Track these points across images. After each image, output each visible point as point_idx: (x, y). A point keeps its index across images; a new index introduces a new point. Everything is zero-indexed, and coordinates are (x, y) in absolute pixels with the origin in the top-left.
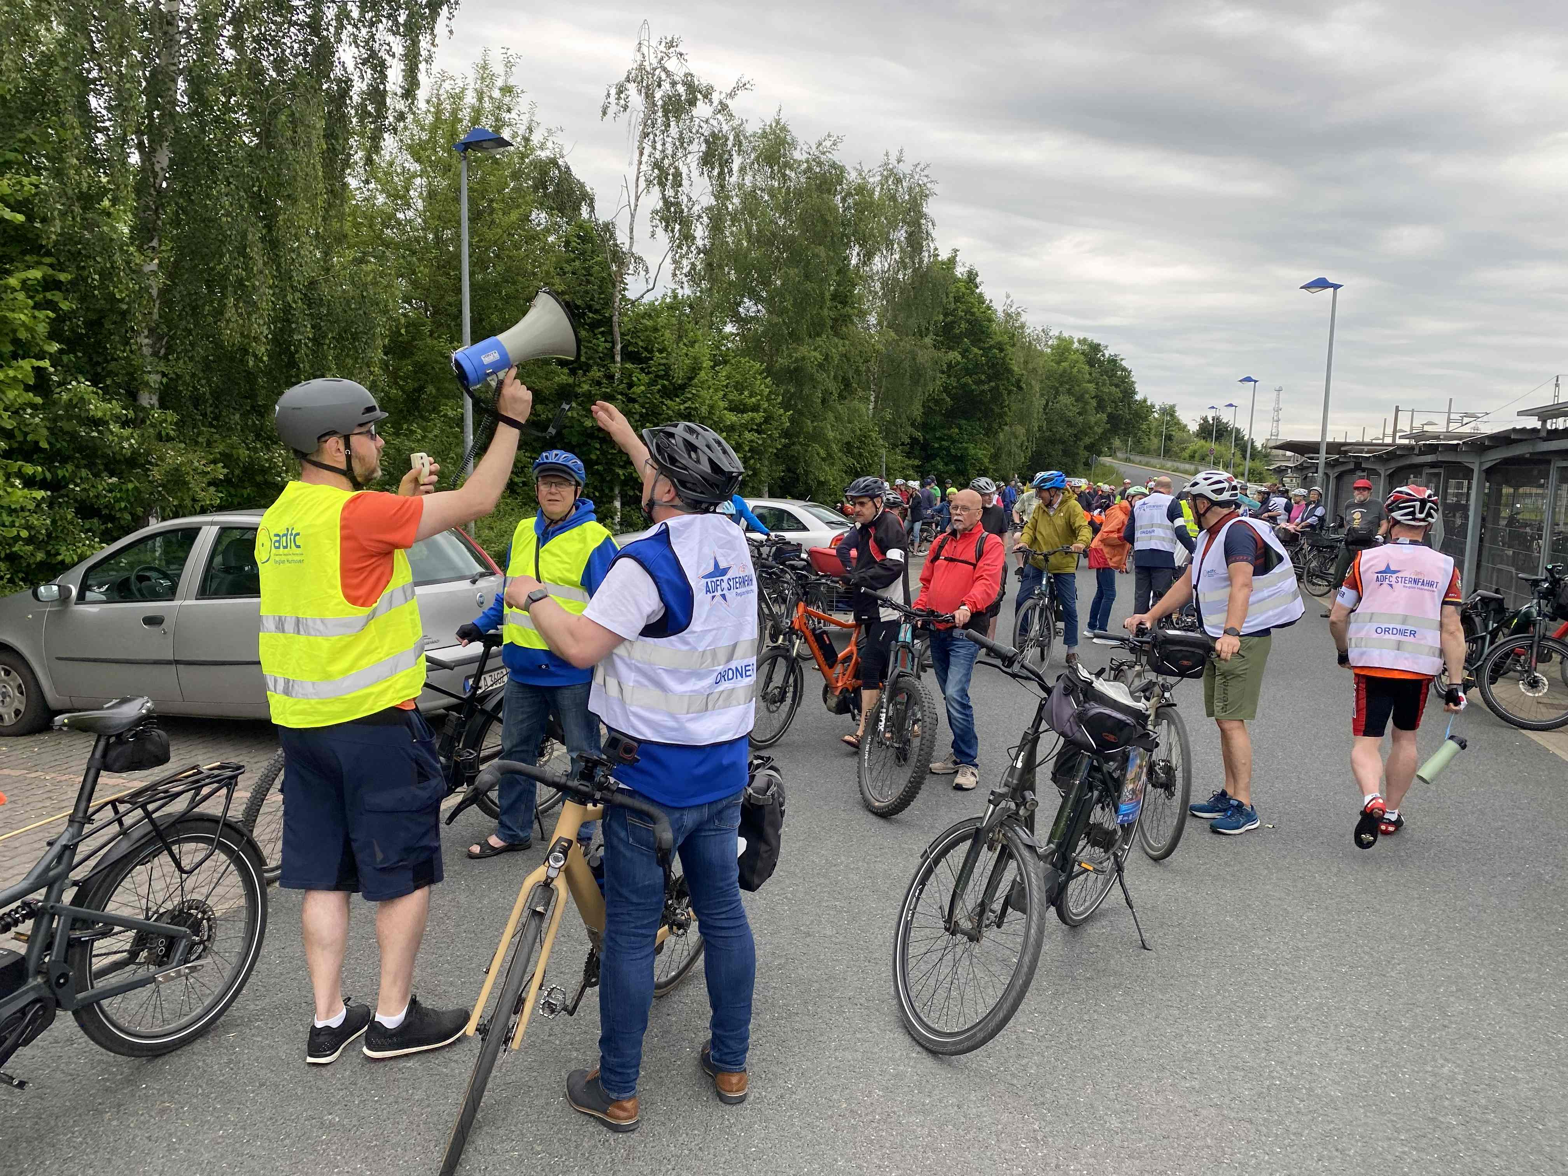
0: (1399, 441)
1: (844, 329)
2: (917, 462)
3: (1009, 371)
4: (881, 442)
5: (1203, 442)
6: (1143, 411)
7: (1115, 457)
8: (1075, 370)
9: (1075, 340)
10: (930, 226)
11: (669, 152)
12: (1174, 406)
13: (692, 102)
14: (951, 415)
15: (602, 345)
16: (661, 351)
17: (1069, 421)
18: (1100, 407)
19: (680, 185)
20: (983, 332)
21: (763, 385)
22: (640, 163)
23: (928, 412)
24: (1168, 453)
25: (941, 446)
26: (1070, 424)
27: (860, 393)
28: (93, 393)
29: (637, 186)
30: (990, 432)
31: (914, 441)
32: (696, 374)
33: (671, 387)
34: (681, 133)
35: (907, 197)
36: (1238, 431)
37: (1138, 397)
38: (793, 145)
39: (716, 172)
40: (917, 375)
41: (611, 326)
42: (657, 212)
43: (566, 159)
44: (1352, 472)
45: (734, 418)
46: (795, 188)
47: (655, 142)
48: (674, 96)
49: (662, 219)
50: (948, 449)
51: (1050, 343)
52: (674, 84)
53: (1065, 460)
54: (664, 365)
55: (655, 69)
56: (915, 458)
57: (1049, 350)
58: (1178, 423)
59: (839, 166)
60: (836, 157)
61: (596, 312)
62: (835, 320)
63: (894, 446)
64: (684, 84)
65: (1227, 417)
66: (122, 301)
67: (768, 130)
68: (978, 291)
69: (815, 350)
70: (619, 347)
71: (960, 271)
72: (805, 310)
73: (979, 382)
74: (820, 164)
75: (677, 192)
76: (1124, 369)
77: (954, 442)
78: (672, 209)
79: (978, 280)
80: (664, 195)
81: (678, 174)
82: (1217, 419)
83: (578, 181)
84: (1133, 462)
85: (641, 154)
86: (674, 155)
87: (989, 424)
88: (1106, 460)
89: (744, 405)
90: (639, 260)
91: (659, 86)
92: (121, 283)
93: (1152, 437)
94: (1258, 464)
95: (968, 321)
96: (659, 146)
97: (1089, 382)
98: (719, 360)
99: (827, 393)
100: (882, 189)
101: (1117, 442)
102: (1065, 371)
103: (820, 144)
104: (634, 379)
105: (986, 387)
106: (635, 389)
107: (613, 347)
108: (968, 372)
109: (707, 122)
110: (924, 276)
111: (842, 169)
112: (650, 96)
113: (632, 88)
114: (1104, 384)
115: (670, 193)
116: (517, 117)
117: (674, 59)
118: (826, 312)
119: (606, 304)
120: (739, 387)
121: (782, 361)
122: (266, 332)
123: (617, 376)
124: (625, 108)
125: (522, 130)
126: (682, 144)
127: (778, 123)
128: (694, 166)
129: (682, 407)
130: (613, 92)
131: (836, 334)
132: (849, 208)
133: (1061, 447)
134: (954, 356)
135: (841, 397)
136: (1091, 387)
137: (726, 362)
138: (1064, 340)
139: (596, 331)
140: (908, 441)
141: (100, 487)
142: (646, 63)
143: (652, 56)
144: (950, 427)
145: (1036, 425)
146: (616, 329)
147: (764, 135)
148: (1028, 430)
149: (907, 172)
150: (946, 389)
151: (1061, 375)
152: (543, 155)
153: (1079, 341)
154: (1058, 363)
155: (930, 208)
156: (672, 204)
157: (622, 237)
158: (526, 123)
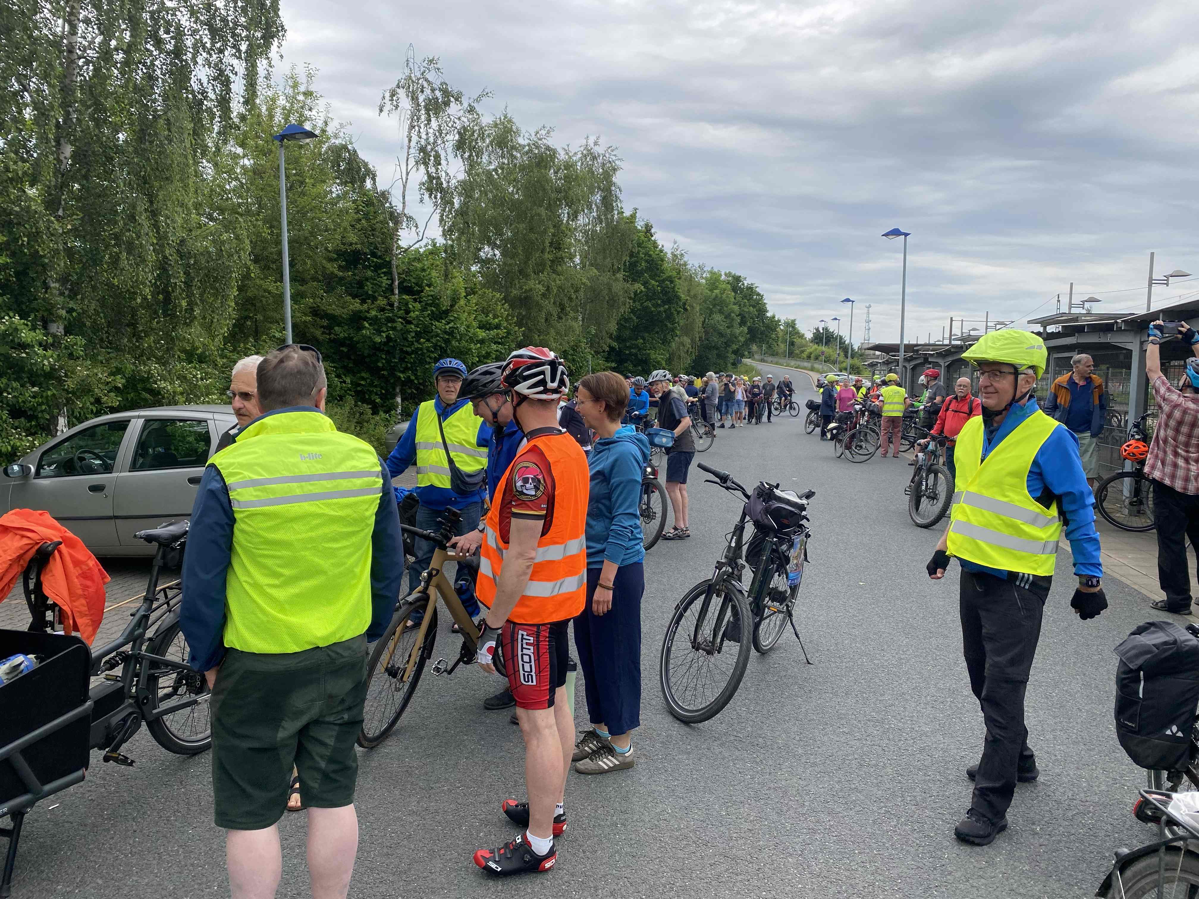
0: (954, 343)
1: (559, 268)
2: (614, 365)
3: (679, 298)
4: (588, 350)
5: (816, 346)
6: (773, 325)
7: (754, 359)
8: (724, 296)
9: (723, 273)
10: (618, 192)
11: (431, 140)
12: (795, 320)
13: (447, 104)
14: (637, 330)
15: (385, 281)
16: (429, 286)
17: (721, 333)
18: (743, 323)
19: (440, 164)
20: (658, 269)
21: (503, 310)
22: (409, 148)
23: (621, 326)
24: (791, 355)
25: (630, 352)
26: (721, 335)
27: (572, 314)
28: (24, 324)
29: (407, 165)
30: (665, 342)
31: (612, 349)
32: (456, 303)
33: (437, 313)
34: (440, 126)
35: (601, 170)
36: (841, 338)
37: (769, 314)
38: (518, 133)
39: (467, 155)
40: (612, 302)
41: (390, 268)
42: (424, 184)
43: (354, 145)
44: (922, 364)
45: (484, 334)
46: (520, 165)
47: (419, 132)
48: (433, 99)
49: (428, 189)
50: (636, 355)
51: (704, 276)
52: (433, 90)
53: (718, 361)
54: (432, 296)
55: (418, 79)
56: (612, 362)
57: (704, 281)
58: (798, 333)
59: (552, 149)
60: (551, 142)
61: (380, 257)
62: (552, 261)
63: (597, 353)
64: (440, 90)
65: (833, 327)
66: (44, 256)
67: (498, 122)
68: (653, 239)
69: (539, 283)
70: (397, 283)
71: (640, 225)
72: (531, 253)
73: (657, 306)
74: (537, 147)
75: (437, 169)
76: (758, 294)
77: (640, 350)
78: (434, 181)
79: (653, 231)
80: (428, 171)
81: (437, 157)
82: (826, 329)
83: (364, 161)
84: (767, 362)
85: (410, 141)
86: (435, 142)
87: (665, 336)
88: (747, 361)
89: (490, 324)
90: (410, 218)
91: (422, 92)
92: (44, 243)
93: (779, 343)
94: (856, 362)
95: (646, 261)
96: (424, 136)
97: (735, 304)
98: (471, 292)
99: (549, 314)
100: (582, 164)
101: (754, 348)
102: (716, 296)
103: (537, 133)
104: (410, 306)
105: (662, 309)
106: (412, 314)
107: (393, 283)
108: (649, 299)
109: (459, 119)
110: (615, 229)
111: (555, 151)
112: (414, 98)
113: (402, 93)
114: (745, 306)
115: (432, 170)
116: (316, 114)
117: (433, 72)
118: (547, 256)
119: (386, 251)
120: (485, 312)
121: (515, 292)
122: (150, 278)
123: (396, 304)
124: (397, 107)
125: (320, 123)
126: (441, 134)
127: (505, 117)
128: (450, 150)
129: (447, 327)
130: (387, 95)
131: (554, 271)
132: (560, 179)
133: (715, 352)
134: (638, 287)
135: (560, 318)
136: (736, 308)
137: (474, 293)
138: (715, 273)
139: (379, 272)
140: (607, 349)
141: (27, 395)
142: (413, 75)
143: (417, 69)
144: (636, 339)
145: (697, 336)
146: (395, 270)
147: (496, 125)
148: (692, 340)
149: (600, 152)
150: (633, 311)
151: (714, 299)
152: (338, 142)
153: (726, 275)
154: (711, 290)
155: (618, 178)
156: (434, 178)
157: (396, 202)
158: (322, 118)
